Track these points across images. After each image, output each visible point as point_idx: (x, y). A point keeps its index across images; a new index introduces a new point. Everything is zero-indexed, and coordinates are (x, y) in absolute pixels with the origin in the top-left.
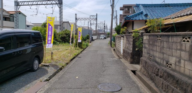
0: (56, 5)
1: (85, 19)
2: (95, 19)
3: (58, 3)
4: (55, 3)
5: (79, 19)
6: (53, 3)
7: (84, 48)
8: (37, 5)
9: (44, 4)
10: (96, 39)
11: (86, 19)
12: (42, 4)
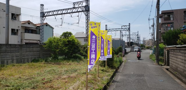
0: (83, 12)
1: (116, 30)
2: (127, 29)
3: (84, 10)
4: (81, 10)
5: (110, 30)
6: (79, 11)
7: (117, 67)
8: (62, 14)
9: (69, 13)
10: (130, 52)
11: (118, 29)
12: (67, 13)
